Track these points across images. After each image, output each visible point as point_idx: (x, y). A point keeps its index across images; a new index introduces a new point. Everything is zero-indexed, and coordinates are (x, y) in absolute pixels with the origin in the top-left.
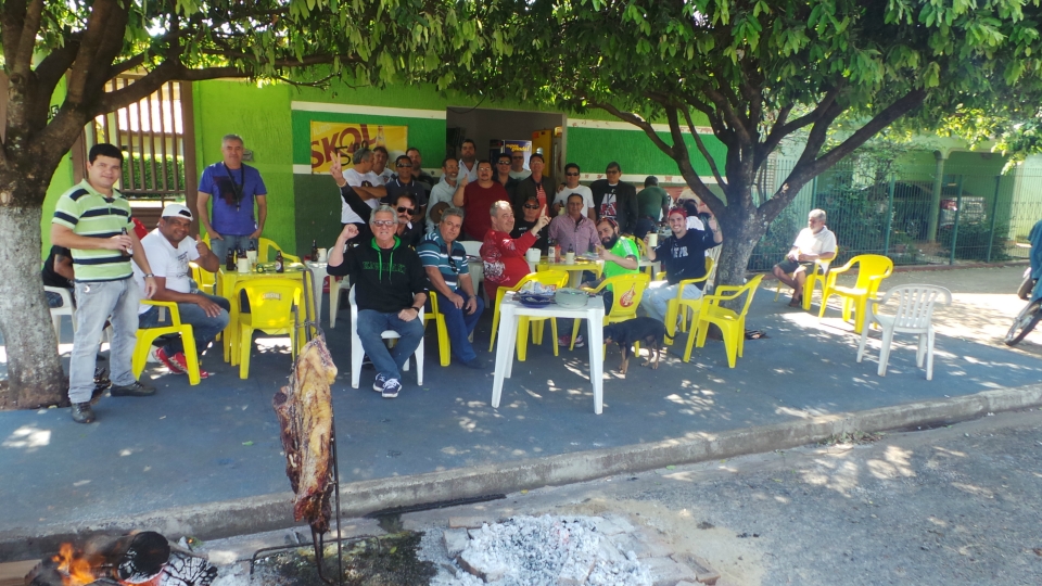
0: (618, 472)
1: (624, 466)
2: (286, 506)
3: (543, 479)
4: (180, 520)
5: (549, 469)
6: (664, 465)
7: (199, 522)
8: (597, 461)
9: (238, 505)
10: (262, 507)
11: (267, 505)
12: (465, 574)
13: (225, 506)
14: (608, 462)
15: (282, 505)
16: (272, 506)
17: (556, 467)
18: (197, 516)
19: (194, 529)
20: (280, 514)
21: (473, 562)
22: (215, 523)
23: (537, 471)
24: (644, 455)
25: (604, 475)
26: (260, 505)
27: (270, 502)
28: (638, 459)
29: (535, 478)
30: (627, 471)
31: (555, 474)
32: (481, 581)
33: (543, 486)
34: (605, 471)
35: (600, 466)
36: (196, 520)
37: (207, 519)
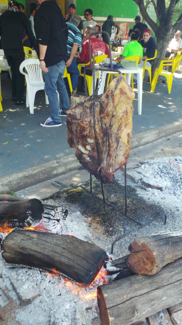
0: (161, 137)
1: (164, 135)
2: (47, 170)
3: (139, 143)
4: (3, 185)
5: (141, 139)
6: (175, 133)
7: (11, 184)
8: (156, 134)
9: (26, 173)
10: (38, 173)
11: (39, 171)
12: (150, 189)
13: (20, 175)
14: (159, 134)
15: (45, 170)
16: (41, 171)
17: (143, 138)
18: (10, 181)
19: (10, 188)
20: (45, 174)
21: (151, 183)
22: (18, 183)
23: (137, 141)
24: (169, 129)
25: (158, 139)
26: (36, 171)
27: (40, 170)
28: (168, 131)
29: (137, 143)
30: (164, 137)
31: (144, 141)
32: (159, 191)
33: (139, 146)
34: (158, 137)
35: (157, 136)
36: (10, 184)
37: (15, 182)
